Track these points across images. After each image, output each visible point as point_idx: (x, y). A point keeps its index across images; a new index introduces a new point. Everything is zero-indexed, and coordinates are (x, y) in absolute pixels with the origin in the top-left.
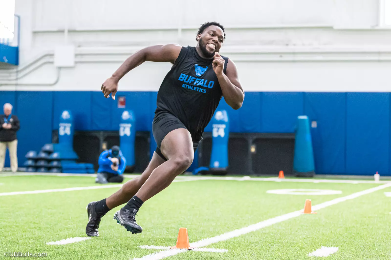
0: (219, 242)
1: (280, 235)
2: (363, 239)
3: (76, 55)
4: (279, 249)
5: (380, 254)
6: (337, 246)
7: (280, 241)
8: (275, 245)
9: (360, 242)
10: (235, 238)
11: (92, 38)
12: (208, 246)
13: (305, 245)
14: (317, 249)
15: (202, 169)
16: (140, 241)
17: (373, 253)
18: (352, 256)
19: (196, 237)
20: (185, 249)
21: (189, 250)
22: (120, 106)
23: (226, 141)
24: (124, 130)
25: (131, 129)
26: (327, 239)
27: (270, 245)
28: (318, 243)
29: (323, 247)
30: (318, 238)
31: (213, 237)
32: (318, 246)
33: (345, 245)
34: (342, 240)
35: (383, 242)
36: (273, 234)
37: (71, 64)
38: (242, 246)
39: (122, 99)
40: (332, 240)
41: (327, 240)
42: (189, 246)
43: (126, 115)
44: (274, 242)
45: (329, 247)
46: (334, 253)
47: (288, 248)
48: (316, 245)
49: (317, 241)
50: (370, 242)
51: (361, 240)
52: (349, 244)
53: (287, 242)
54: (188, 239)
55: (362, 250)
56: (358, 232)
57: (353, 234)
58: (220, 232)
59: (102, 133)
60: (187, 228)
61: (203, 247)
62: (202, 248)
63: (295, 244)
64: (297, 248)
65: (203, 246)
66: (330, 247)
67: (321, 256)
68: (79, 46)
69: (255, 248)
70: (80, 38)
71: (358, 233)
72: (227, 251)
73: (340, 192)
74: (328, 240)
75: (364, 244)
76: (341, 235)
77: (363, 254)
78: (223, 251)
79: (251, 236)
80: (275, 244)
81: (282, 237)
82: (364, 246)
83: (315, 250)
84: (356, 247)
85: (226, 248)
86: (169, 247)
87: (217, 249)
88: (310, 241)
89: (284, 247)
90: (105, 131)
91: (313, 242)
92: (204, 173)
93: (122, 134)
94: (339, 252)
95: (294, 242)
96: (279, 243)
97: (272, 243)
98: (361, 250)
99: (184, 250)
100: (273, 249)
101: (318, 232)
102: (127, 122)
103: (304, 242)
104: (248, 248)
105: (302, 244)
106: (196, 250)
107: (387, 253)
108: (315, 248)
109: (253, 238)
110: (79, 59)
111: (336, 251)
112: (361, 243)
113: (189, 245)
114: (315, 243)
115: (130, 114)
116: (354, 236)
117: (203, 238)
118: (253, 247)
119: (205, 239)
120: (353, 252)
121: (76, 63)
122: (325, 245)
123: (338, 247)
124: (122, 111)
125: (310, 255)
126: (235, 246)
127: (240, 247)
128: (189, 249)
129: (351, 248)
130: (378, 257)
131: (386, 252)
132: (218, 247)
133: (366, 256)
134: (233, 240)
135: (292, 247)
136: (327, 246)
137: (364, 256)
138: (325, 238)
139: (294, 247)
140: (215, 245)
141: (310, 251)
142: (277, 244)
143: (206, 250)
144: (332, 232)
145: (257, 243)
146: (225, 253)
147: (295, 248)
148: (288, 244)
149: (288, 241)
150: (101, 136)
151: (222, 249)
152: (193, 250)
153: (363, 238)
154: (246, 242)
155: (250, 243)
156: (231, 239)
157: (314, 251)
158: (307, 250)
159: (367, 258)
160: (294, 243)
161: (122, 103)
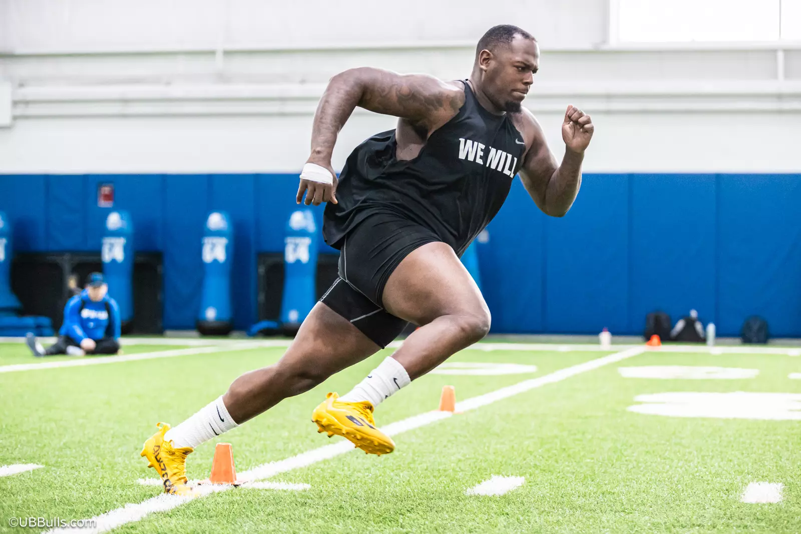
0: (294, 470)
1: (414, 453)
2: (572, 460)
3: (15, 103)
4: (409, 481)
5: (605, 489)
6: (521, 475)
7: (412, 466)
8: (401, 475)
9: (568, 466)
10: (325, 461)
11: (46, 68)
12: (274, 478)
13: (460, 474)
14: (483, 480)
15: (264, 324)
16: (139, 470)
17: (591, 488)
18: (551, 495)
19: (250, 460)
20: (227, 484)
21: (236, 486)
22: (103, 204)
23: (312, 270)
24: (110, 250)
25: (126, 248)
26: (504, 460)
27: (392, 474)
28: (485, 469)
29: (495, 478)
30: (486, 461)
31: (282, 459)
32: (486, 474)
33: (537, 472)
34: (532, 463)
35: (612, 466)
36: (400, 453)
37: (6, 120)
38: (337, 477)
39: (106, 190)
40: (513, 463)
41: (503, 463)
42: (236, 480)
43: (114, 220)
44: (400, 469)
45: (505, 476)
46: (516, 488)
47: (428, 480)
48: (480, 474)
49: (484, 465)
50: (587, 466)
51: (569, 462)
52: (544, 471)
53: (425, 468)
54: (233, 465)
55: (570, 482)
56: (564, 447)
57: (555, 452)
58: (297, 450)
59: (67, 257)
60: (230, 444)
61: (263, 481)
62: (261, 482)
63: (441, 471)
64: (446, 479)
65: (263, 478)
66: (508, 476)
67: (491, 494)
68: (21, 85)
69: (363, 481)
70: (22, 70)
71: (564, 449)
72: (308, 486)
73: (531, 369)
74: (506, 462)
75: (574, 471)
76: (531, 453)
77: (572, 490)
78: (300, 487)
79: (357, 458)
80: (402, 471)
81: (416, 459)
82: (573, 475)
83: (479, 482)
84: (558, 477)
85: (307, 481)
86: (197, 481)
87: (290, 483)
88: (470, 465)
89: (419, 477)
90: (74, 252)
91: (476, 467)
92: (268, 333)
93: (107, 257)
94: (525, 486)
95: (441, 467)
96: (410, 470)
97: (397, 470)
98: (568, 482)
99: (226, 487)
100: (398, 482)
101: (486, 448)
102: (116, 234)
103: (460, 468)
104: (349, 480)
105: (454, 470)
106: (249, 486)
107: (618, 488)
108: (481, 480)
109: (360, 460)
110: (20, 111)
111: (521, 485)
112: (568, 468)
113: (235, 476)
114: (479, 469)
115: (122, 218)
116: (556, 455)
117: (264, 462)
118: (359, 479)
119: (266, 464)
120: (552, 487)
121: (15, 118)
122: (498, 473)
123: (523, 477)
124: (106, 213)
125: (469, 492)
126: (324, 477)
127: (335, 478)
128: (235, 484)
129: (549, 478)
130: (601, 495)
131: (616, 485)
132: (291, 480)
133: (577, 494)
134: (322, 466)
135: (434, 477)
136: (502, 475)
137: (574, 495)
138: (500, 459)
139: (439, 478)
140: (286, 476)
141: (469, 486)
142: (405, 472)
143: (267, 485)
144: (513, 447)
145: (367, 471)
146: (305, 491)
147: (441, 479)
148: (427, 471)
149: (427, 467)
150: (66, 263)
151: (298, 483)
152: (243, 486)
153: (574, 458)
154: (346, 468)
155: (355, 470)
156: (318, 463)
157: (477, 484)
158: (463, 484)
159: (579, 497)
160: (439, 470)
161: (108, 197)
